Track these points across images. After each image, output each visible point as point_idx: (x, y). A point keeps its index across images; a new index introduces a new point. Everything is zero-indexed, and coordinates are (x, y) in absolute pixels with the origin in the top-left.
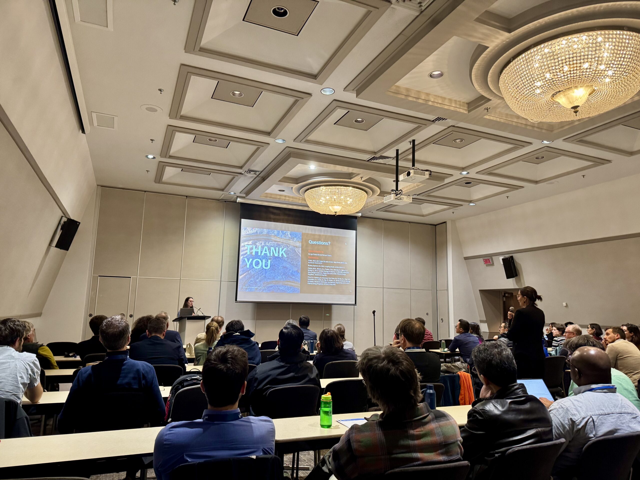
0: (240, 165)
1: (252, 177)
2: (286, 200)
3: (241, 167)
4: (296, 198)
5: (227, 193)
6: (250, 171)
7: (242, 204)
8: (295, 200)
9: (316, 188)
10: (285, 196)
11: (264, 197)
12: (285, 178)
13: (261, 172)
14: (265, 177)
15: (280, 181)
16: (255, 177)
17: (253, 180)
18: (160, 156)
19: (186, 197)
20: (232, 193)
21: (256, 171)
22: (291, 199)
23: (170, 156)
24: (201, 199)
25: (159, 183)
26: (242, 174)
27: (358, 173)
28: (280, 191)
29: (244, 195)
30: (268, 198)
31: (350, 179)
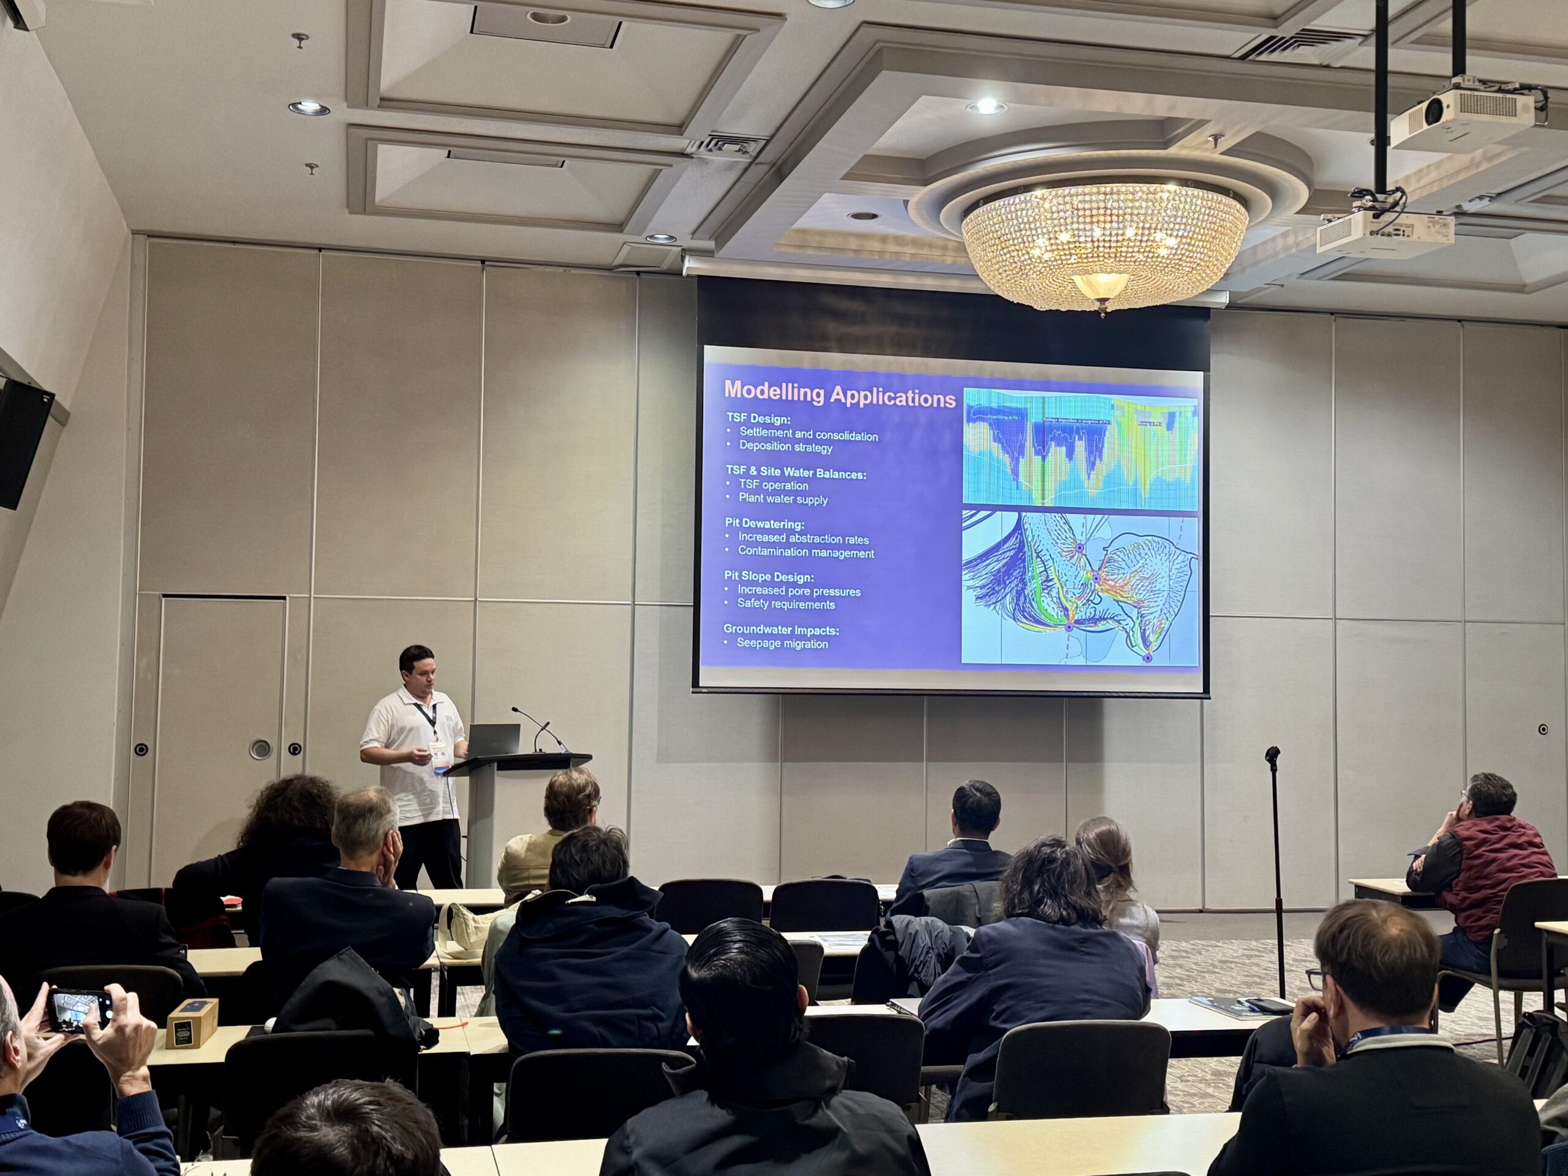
0: (677, 121)
1: (731, 166)
2: (887, 256)
3: (679, 128)
4: (930, 246)
5: (641, 239)
6: (720, 141)
7: (705, 282)
8: (925, 252)
9: (1011, 199)
10: (884, 239)
11: (791, 250)
12: (868, 160)
13: (768, 142)
14: (784, 162)
15: (847, 177)
16: (746, 165)
17: (738, 179)
18: (346, 99)
19: (479, 264)
20: (662, 238)
21: (746, 140)
22: (910, 250)
23: (382, 99)
24: (540, 269)
25: (364, 212)
26: (689, 156)
27: (1198, 117)
28: (857, 216)
29: (711, 244)
30: (810, 252)
31: (1166, 145)
